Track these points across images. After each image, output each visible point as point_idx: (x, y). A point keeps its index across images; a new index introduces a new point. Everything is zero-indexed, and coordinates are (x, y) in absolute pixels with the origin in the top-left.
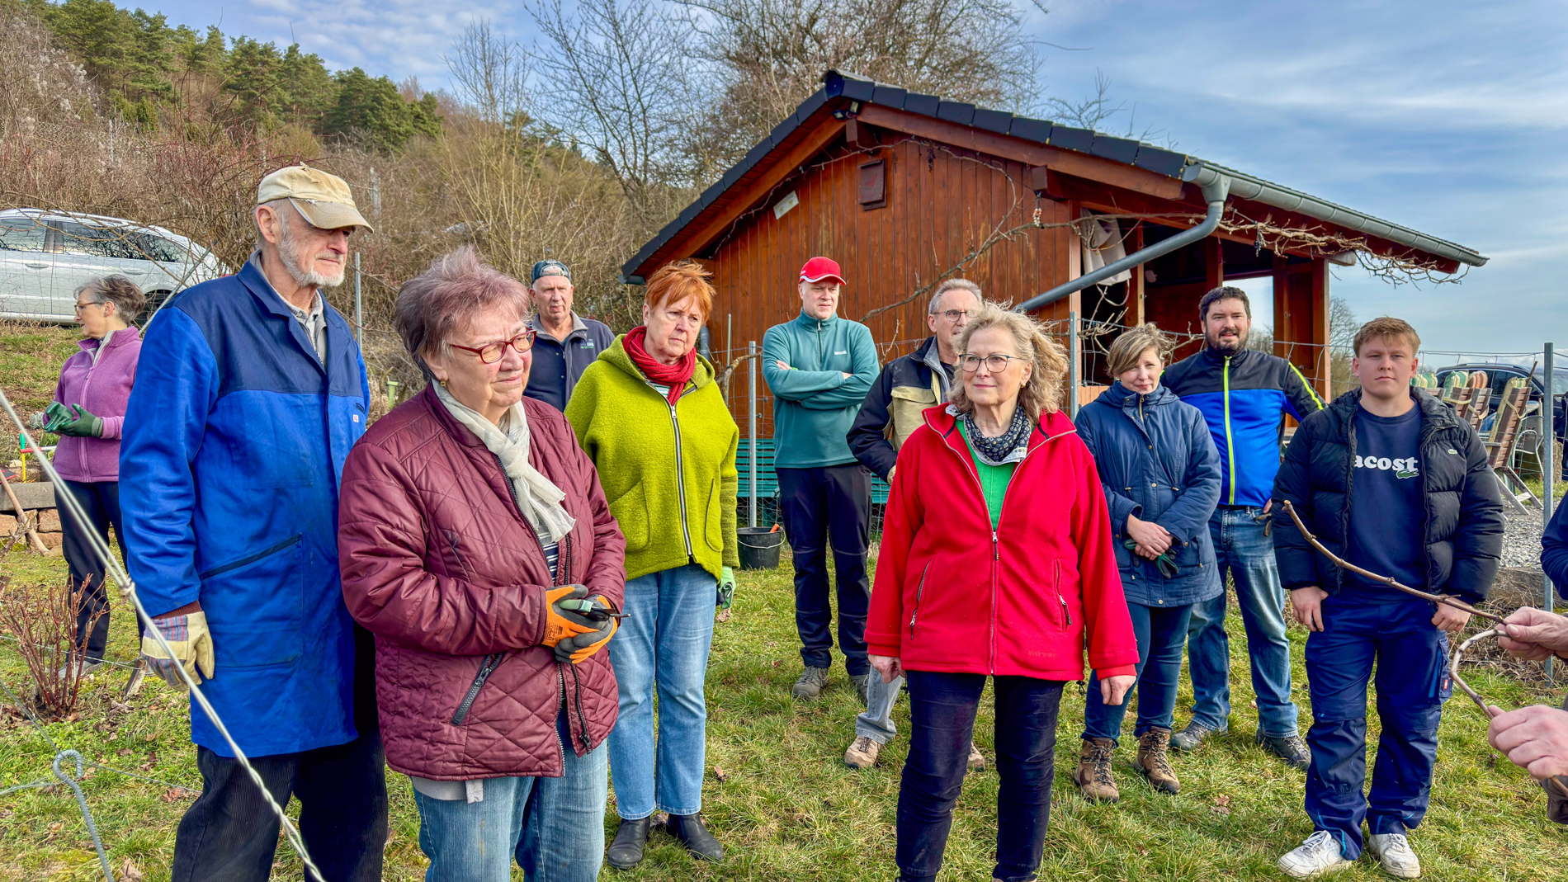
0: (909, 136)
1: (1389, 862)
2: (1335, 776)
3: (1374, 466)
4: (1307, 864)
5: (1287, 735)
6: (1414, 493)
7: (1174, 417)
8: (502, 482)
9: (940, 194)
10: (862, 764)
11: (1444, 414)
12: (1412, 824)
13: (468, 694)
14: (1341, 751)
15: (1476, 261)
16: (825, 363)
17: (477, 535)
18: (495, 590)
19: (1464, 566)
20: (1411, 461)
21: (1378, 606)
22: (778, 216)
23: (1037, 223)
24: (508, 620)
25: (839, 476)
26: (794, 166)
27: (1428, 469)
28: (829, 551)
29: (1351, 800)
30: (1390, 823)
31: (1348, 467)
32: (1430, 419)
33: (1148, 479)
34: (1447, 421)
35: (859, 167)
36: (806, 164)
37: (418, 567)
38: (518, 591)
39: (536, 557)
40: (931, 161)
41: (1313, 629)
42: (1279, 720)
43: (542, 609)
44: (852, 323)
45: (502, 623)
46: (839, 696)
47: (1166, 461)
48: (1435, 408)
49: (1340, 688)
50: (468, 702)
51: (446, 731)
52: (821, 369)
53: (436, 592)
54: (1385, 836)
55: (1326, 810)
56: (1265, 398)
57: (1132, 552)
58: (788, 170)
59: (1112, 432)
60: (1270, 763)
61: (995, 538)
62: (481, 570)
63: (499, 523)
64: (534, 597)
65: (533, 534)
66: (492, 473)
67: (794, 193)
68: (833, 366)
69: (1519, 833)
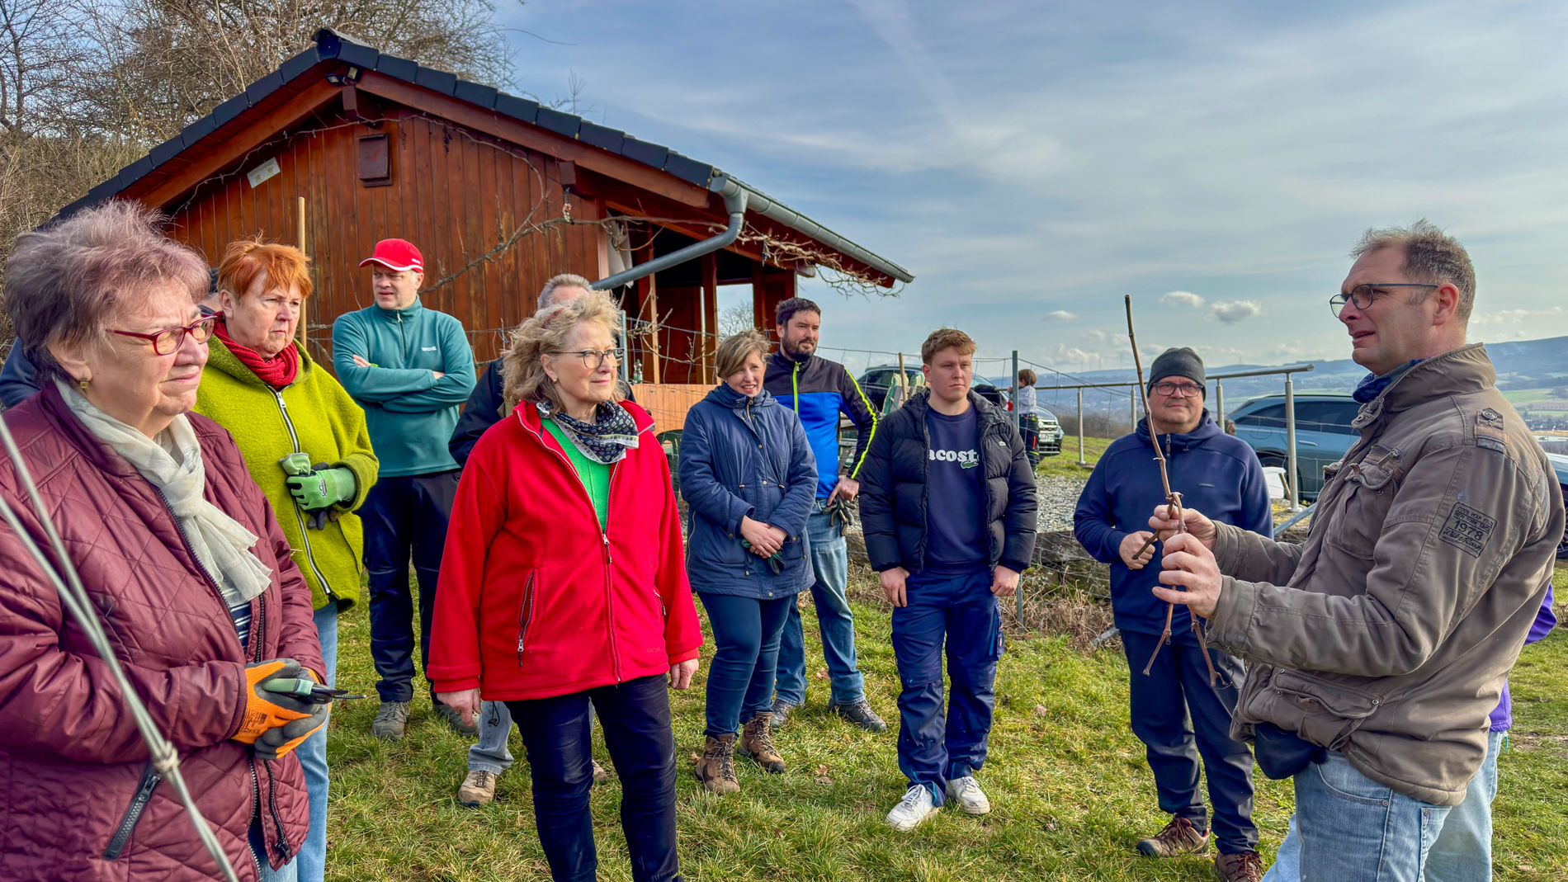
0: (420, 112)
1: (967, 803)
2: (924, 735)
3: (943, 459)
4: (911, 818)
5: (857, 701)
6: (976, 481)
7: (777, 419)
8: (169, 523)
9: (455, 178)
10: (482, 801)
11: (994, 412)
12: (977, 766)
13: (127, 814)
14: (926, 711)
15: (907, 278)
16: (412, 359)
17: (141, 598)
18: (173, 671)
19: (1012, 540)
20: (972, 453)
21: (950, 580)
22: (254, 184)
23: (567, 218)
24: (194, 712)
25: (429, 486)
26: (277, 129)
27: (987, 459)
28: (412, 569)
29: (936, 754)
30: (962, 768)
31: (925, 460)
32: (984, 416)
33: (760, 477)
34: (997, 418)
35: (357, 139)
36: (291, 129)
37: (51, 647)
38: (205, 670)
39: (222, 621)
40: (447, 142)
41: (898, 605)
42: (850, 688)
43: (241, 693)
44: (441, 315)
45: (185, 716)
46: (430, 731)
47: (774, 460)
48: (986, 406)
49: (924, 654)
50: (129, 825)
51: (98, 869)
52: (407, 367)
53: (85, 681)
54: (958, 781)
55: (917, 765)
56: (827, 401)
57: (747, 551)
58: (268, 133)
59: (725, 430)
60: (846, 729)
61: (606, 540)
62: (148, 645)
63: (170, 579)
64: (230, 677)
65: (214, 591)
66: (154, 512)
67: (274, 160)
68: (421, 364)
69: (1041, 760)
